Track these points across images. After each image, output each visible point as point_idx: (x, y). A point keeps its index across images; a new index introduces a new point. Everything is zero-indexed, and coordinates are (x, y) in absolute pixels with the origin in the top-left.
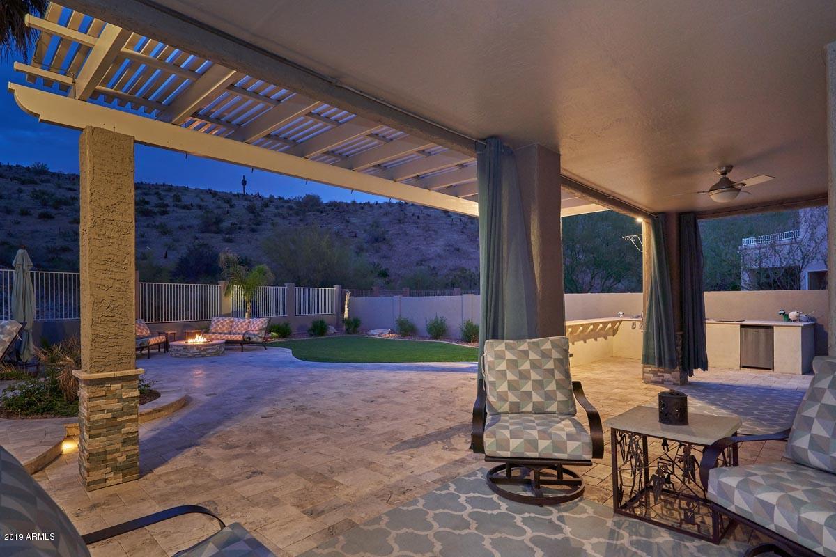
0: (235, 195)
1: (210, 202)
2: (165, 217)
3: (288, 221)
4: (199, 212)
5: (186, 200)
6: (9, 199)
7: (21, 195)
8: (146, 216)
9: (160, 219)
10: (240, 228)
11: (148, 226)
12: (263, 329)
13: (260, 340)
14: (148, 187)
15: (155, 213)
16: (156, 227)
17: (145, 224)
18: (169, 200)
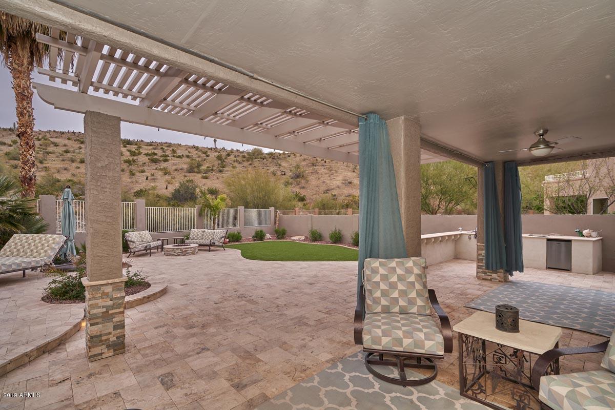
0: (209, 149)
1: (194, 153)
2: (167, 163)
3: (242, 165)
4: (188, 160)
5: (179, 152)
6: (74, 153)
7: (81, 150)
8: (155, 162)
9: (163, 165)
10: (212, 170)
11: (156, 169)
12: (223, 237)
13: (221, 244)
14: (156, 144)
15: (160, 161)
16: (161, 169)
17: (154, 168)
18: (169, 153)
